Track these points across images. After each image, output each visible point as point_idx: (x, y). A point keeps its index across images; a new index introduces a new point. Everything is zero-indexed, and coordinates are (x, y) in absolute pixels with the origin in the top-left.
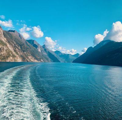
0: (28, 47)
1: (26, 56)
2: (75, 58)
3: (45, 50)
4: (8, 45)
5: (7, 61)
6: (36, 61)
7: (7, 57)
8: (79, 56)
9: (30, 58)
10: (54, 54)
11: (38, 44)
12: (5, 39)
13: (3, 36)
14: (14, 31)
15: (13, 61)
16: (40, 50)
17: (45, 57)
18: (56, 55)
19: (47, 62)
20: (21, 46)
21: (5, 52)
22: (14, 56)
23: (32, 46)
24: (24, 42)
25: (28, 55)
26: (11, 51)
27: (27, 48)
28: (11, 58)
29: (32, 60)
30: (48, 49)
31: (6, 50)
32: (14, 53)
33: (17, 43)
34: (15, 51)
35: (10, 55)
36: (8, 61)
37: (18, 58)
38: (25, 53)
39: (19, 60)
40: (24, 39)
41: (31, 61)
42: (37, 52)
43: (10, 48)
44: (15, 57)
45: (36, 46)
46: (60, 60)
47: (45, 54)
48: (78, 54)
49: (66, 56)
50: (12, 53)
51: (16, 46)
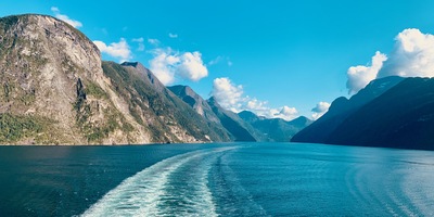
0: (171, 103)
1: (164, 127)
2: (297, 130)
3: (215, 110)
4: (114, 97)
5: (105, 144)
6: (191, 140)
7: (107, 131)
8: (308, 124)
9: (174, 131)
10: (236, 119)
11: (198, 96)
12: (108, 81)
13: (101, 70)
14: (135, 65)
15: (125, 142)
16: (200, 111)
17: (215, 129)
18: (241, 123)
19: (221, 142)
20: (150, 99)
21: (101, 116)
22: (127, 128)
23: (179, 100)
24: (160, 90)
25: (169, 124)
26: (120, 114)
27: (168, 106)
28: (120, 133)
29: (180, 138)
30: (221, 109)
31: (106, 111)
32: (129, 118)
33: (140, 93)
34: (132, 112)
35: (116, 124)
36: (108, 142)
37: (141, 132)
38: (162, 117)
39: (143, 139)
40: (160, 83)
41: (178, 140)
42: (195, 114)
43: (118, 106)
44: (132, 128)
45: (191, 101)
46: (254, 135)
47: (214, 119)
48: (302, 119)
49: (272, 125)
50: (122, 118)
51: (137, 101)
